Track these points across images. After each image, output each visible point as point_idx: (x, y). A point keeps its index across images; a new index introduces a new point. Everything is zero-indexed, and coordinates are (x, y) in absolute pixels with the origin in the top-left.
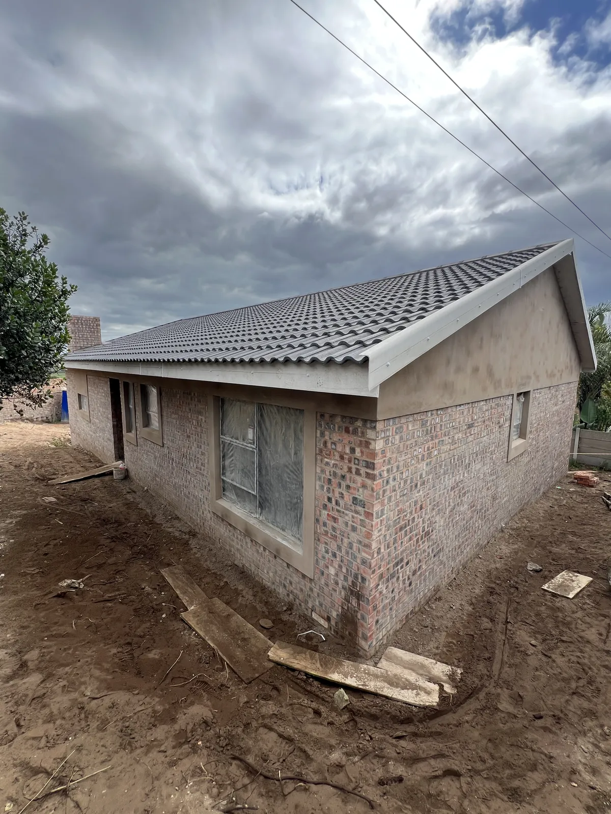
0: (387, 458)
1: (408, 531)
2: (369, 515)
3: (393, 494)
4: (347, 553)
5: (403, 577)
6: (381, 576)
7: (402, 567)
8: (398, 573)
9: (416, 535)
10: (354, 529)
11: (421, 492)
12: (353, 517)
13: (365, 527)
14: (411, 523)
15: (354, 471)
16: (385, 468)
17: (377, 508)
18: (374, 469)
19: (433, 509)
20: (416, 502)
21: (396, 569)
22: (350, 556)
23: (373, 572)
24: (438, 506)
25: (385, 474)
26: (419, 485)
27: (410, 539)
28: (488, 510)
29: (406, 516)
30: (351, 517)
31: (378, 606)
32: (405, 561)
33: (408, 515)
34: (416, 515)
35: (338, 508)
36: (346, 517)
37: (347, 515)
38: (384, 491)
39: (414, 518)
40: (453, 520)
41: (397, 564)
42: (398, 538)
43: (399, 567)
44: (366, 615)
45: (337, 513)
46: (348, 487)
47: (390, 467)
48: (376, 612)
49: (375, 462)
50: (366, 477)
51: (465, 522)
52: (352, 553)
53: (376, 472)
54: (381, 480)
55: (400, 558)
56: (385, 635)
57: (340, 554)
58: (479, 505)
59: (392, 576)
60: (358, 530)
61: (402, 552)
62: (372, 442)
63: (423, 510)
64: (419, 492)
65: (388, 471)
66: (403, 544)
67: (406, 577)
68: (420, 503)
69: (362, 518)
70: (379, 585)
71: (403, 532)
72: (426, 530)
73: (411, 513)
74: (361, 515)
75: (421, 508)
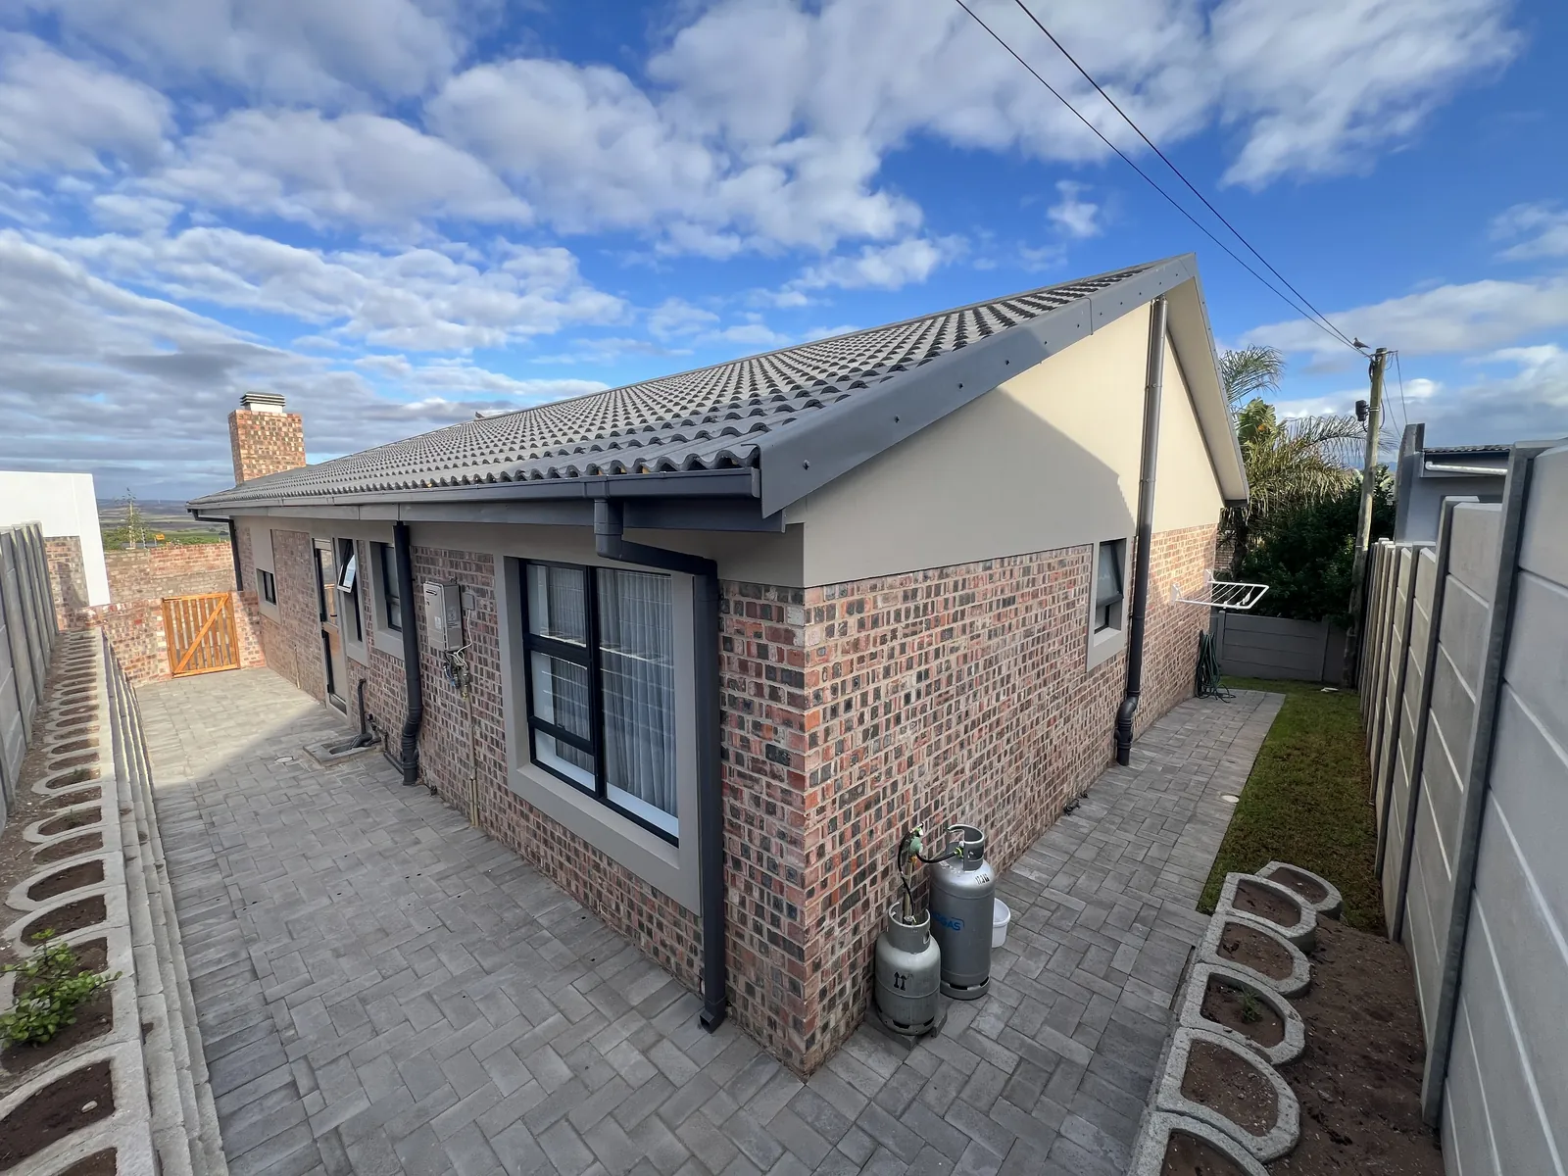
0: (831, 665)
1: (884, 809)
2: (798, 780)
3: (849, 734)
4: (760, 859)
5: (876, 901)
6: (829, 901)
7: (873, 882)
8: (865, 894)
9: (902, 817)
10: (771, 810)
11: (909, 732)
12: (769, 785)
13: (791, 805)
14: (889, 791)
15: (766, 691)
16: (828, 684)
17: (812, 765)
18: (801, 685)
19: (936, 765)
20: (899, 752)
21: (861, 885)
22: (765, 863)
23: (811, 894)
24: (945, 759)
25: (828, 695)
26: (903, 716)
27: (890, 824)
28: (1050, 765)
29: (877, 779)
30: (764, 784)
31: (823, 962)
32: (881, 868)
33: (883, 778)
34: (899, 777)
35: (739, 768)
36: (756, 787)
37: (757, 781)
38: (827, 731)
39: (895, 784)
40: (978, 786)
41: (862, 876)
42: (862, 824)
43: (867, 881)
44: (801, 982)
45: (738, 780)
46: (757, 726)
47: (838, 681)
48: (819, 973)
49: (806, 671)
50: (789, 704)
51: (1004, 788)
52: (769, 857)
53: (808, 692)
54: (820, 708)
55: (868, 862)
56: (841, 1019)
57: (748, 862)
58: (1031, 755)
59: (853, 900)
60: (779, 812)
61: (873, 852)
62: (798, 632)
63: (915, 767)
64: (902, 731)
65: (834, 690)
66: (875, 836)
67: (884, 900)
68: (907, 754)
69: (785, 786)
70: (823, 919)
71: (872, 811)
72: (924, 806)
73: (889, 772)
74: (782, 781)
75: (910, 763)
